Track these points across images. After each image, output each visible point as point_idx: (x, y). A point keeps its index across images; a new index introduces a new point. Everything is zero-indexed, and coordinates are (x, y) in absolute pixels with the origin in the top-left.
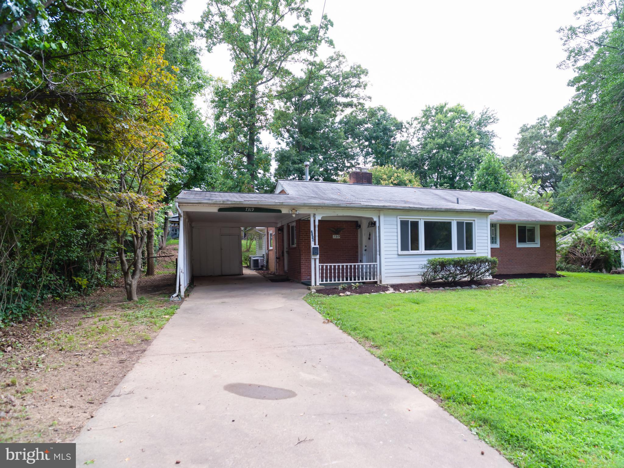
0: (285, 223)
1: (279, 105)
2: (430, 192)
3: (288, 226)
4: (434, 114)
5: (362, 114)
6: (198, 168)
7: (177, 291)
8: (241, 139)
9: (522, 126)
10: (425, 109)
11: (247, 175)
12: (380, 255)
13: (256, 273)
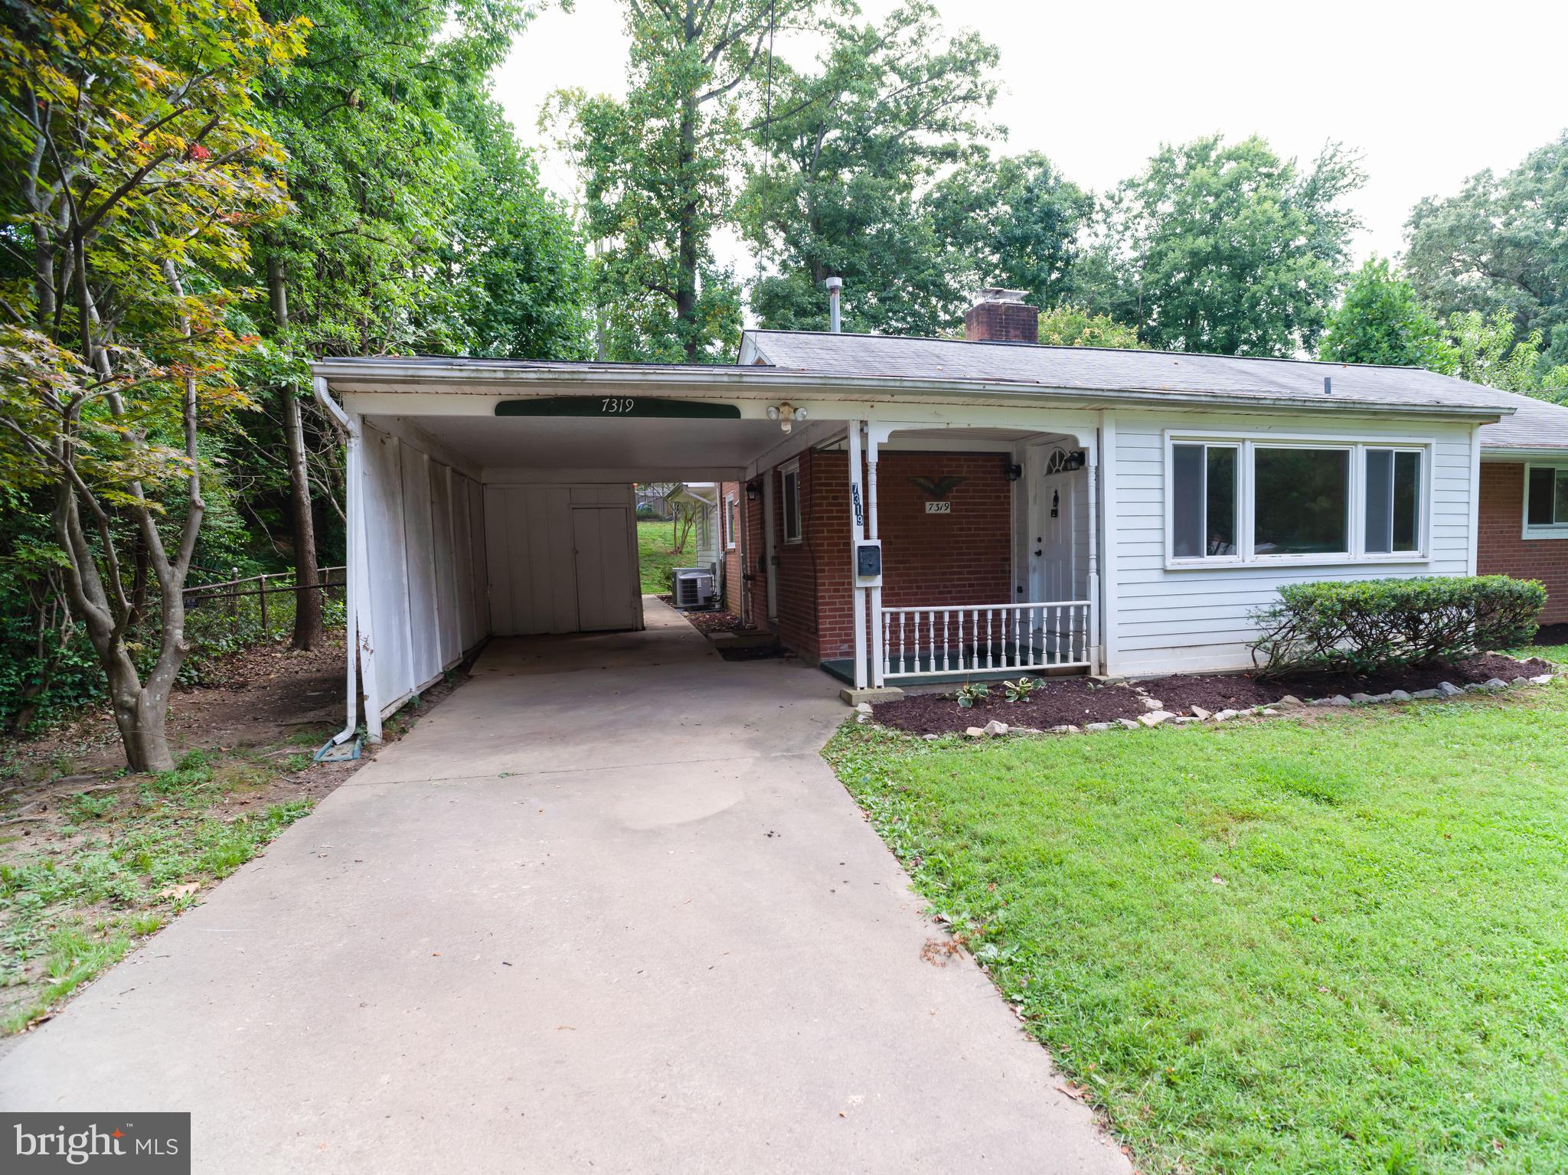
0: (766, 464)
1: (761, 158)
2: (1223, 366)
3: (777, 475)
4: (1180, 169)
5: (983, 178)
6: (529, 320)
7: (352, 722)
8: (659, 249)
9: (1418, 201)
10: (1157, 155)
11: (675, 348)
12: (1098, 572)
13: (686, 622)
